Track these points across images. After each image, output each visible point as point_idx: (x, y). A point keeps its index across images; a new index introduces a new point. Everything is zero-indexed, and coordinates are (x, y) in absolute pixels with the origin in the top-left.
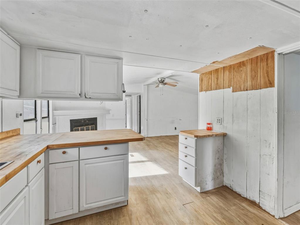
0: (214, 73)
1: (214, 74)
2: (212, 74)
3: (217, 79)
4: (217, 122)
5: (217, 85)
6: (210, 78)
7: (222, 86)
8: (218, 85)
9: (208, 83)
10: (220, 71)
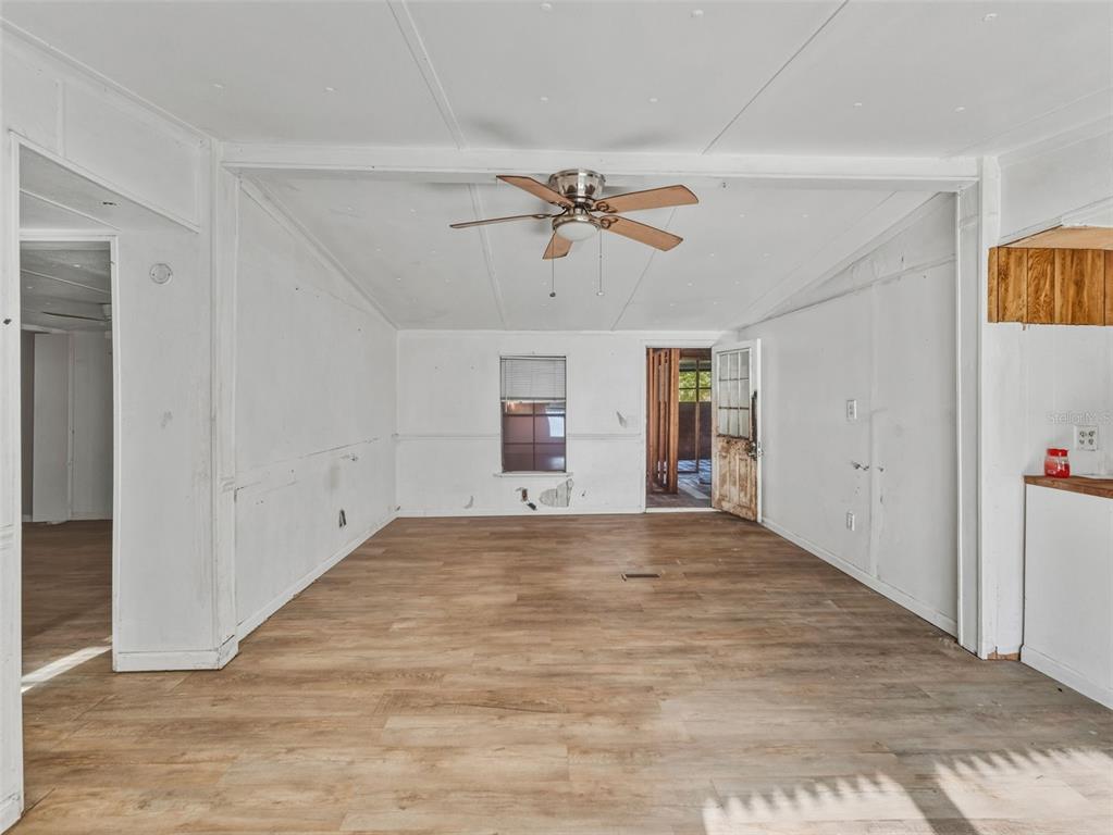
0: (1064, 259)
1: (1063, 266)
2: (1053, 263)
3: (1079, 285)
4: (1082, 442)
5: (1077, 309)
6: (1044, 274)
7: (1097, 315)
8: (1081, 307)
9: (1037, 291)
10: (1089, 261)
